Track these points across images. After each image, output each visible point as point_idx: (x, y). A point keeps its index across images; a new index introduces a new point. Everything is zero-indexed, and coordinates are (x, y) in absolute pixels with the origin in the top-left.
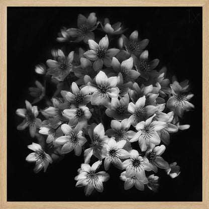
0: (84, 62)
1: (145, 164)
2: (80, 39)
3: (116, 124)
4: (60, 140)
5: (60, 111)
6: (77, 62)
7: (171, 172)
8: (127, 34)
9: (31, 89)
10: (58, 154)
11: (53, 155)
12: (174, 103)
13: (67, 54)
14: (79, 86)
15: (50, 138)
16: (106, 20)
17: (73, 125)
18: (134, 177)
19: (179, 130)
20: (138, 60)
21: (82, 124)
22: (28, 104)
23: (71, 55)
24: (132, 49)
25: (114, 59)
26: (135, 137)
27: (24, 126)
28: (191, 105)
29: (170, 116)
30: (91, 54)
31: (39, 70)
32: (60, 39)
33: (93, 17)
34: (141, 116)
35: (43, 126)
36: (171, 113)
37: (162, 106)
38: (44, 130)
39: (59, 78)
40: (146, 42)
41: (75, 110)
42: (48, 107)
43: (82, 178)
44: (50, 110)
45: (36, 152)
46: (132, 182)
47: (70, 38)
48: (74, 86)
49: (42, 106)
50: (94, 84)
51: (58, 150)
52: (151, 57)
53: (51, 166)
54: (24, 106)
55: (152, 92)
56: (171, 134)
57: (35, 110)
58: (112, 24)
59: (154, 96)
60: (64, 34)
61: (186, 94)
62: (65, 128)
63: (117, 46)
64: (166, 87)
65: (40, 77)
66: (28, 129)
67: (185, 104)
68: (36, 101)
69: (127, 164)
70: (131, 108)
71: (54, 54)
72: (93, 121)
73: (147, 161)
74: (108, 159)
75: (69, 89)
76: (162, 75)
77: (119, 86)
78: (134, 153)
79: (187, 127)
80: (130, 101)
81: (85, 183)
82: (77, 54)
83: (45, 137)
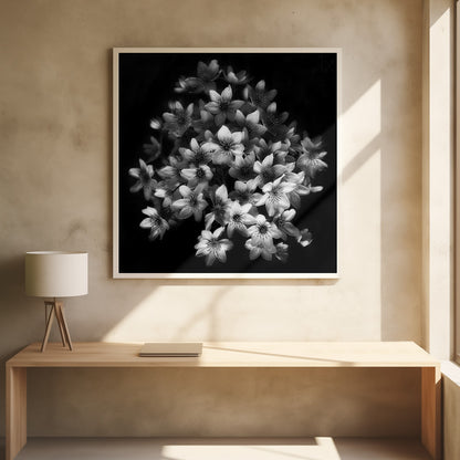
0: (205, 115)
1: (273, 231)
2: (200, 90)
5: (178, 171)
6: (196, 115)
7: (302, 240)
8: (253, 84)
9: (145, 146)
10: (176, 220)
11: (170, 221)
14: (199, 143)
15: (167, 201)
16: (230, 68)
17: (193, 187)
18: (260, 246)
19: (311, 193)
21: (203, 186)
22: (142, 162)
23: (191, 107)
24: (258, 101)
25: (238, 111)
28: (325, 164)
29: (300, 177)
30: (213, 106)
31: (155, 125)
32: (178, 90)
33: (214, 65)
34: (269, 176)
35: (159, 187)
36: (302, 173)
37: (291, 166)
39: (177, 134)
40: (274, 92)
41: (195, 170)
42: (164, 166)
44: (167, 170)
45: (151, 217)
46: (258, 250)
47: (189, 88)
51: (176, 215)
53: (167, 233)
54: (137, 165)
55: (281, 150)
57: (150, 170)
58: (235, 73)
59: (283, 154)
60: (183, 84)
64: (296, 143)
65: (156, 133)
66: (142, 191)
67: (318, 162)
68: (152, 160)
71: (171, 106)
72: (214, 183)
73: (275, 227)
74: (232, 225)
76: (292, 130)
80: (257, 159)
81: (206, 252)
82: (197, 106)
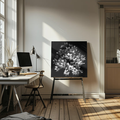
3: (71, 63)
4: (61, 66)
12: (82, 59)
13: (62, 50)
20: (75, 51)
26: (75, 65)
27: (54, 63)
38: (58, 64)
43: (65, 73)
48: (64, 56)
49: (58, 59)
50: (67, 55)
52: (78, 51)
56: (81, 65)
61: (84, 57)
62: (62, 63)
63: (71, 49)
69: (73, 70)
70: (74, 60)
75: (63, 56)
77: (72, 56)
78: (75, 68)
79: (84, 63)
83: (58, 65)
